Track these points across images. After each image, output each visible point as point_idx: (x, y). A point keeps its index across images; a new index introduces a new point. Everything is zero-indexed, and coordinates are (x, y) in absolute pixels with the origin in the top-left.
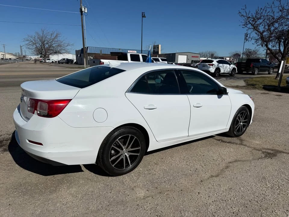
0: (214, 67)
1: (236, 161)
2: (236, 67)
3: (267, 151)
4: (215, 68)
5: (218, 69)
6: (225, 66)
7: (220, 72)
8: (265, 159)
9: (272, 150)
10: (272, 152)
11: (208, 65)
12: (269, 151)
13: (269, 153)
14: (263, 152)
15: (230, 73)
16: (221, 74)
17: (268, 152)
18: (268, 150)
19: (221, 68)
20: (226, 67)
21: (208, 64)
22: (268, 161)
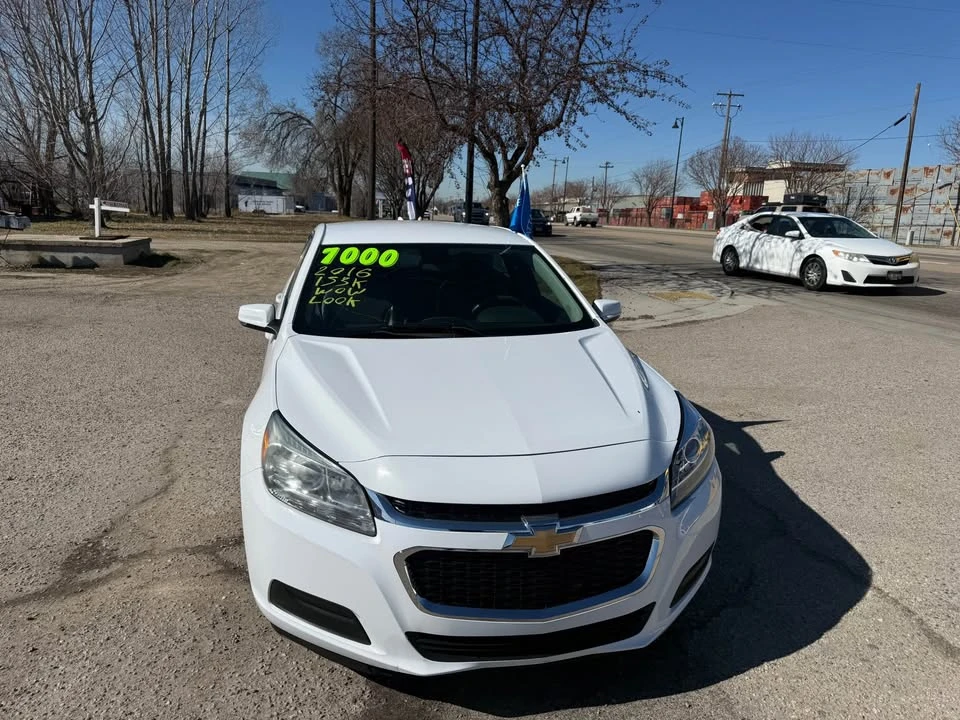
1: (165, 489)
3: (105, 572)
8: (95, 535)
9: (86, 586)
10: (84, 577)
12: (94, 574)
13: (93, 565)
14: (113, 558)
17: (98, 567)
18: (100, 576)
22: (82, 532)
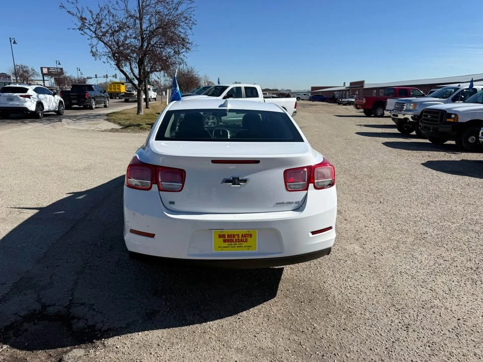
0: (33, 101)
2: (62, 99)
4: (35, 103)
5: (40, 104)
6: (48, 98)
7: (44, 109)
11: (21, 98)
15: (57, 110)
16: (45, 112)
19: (43, 102)
20: (50, 100)
21: (21, 96)
